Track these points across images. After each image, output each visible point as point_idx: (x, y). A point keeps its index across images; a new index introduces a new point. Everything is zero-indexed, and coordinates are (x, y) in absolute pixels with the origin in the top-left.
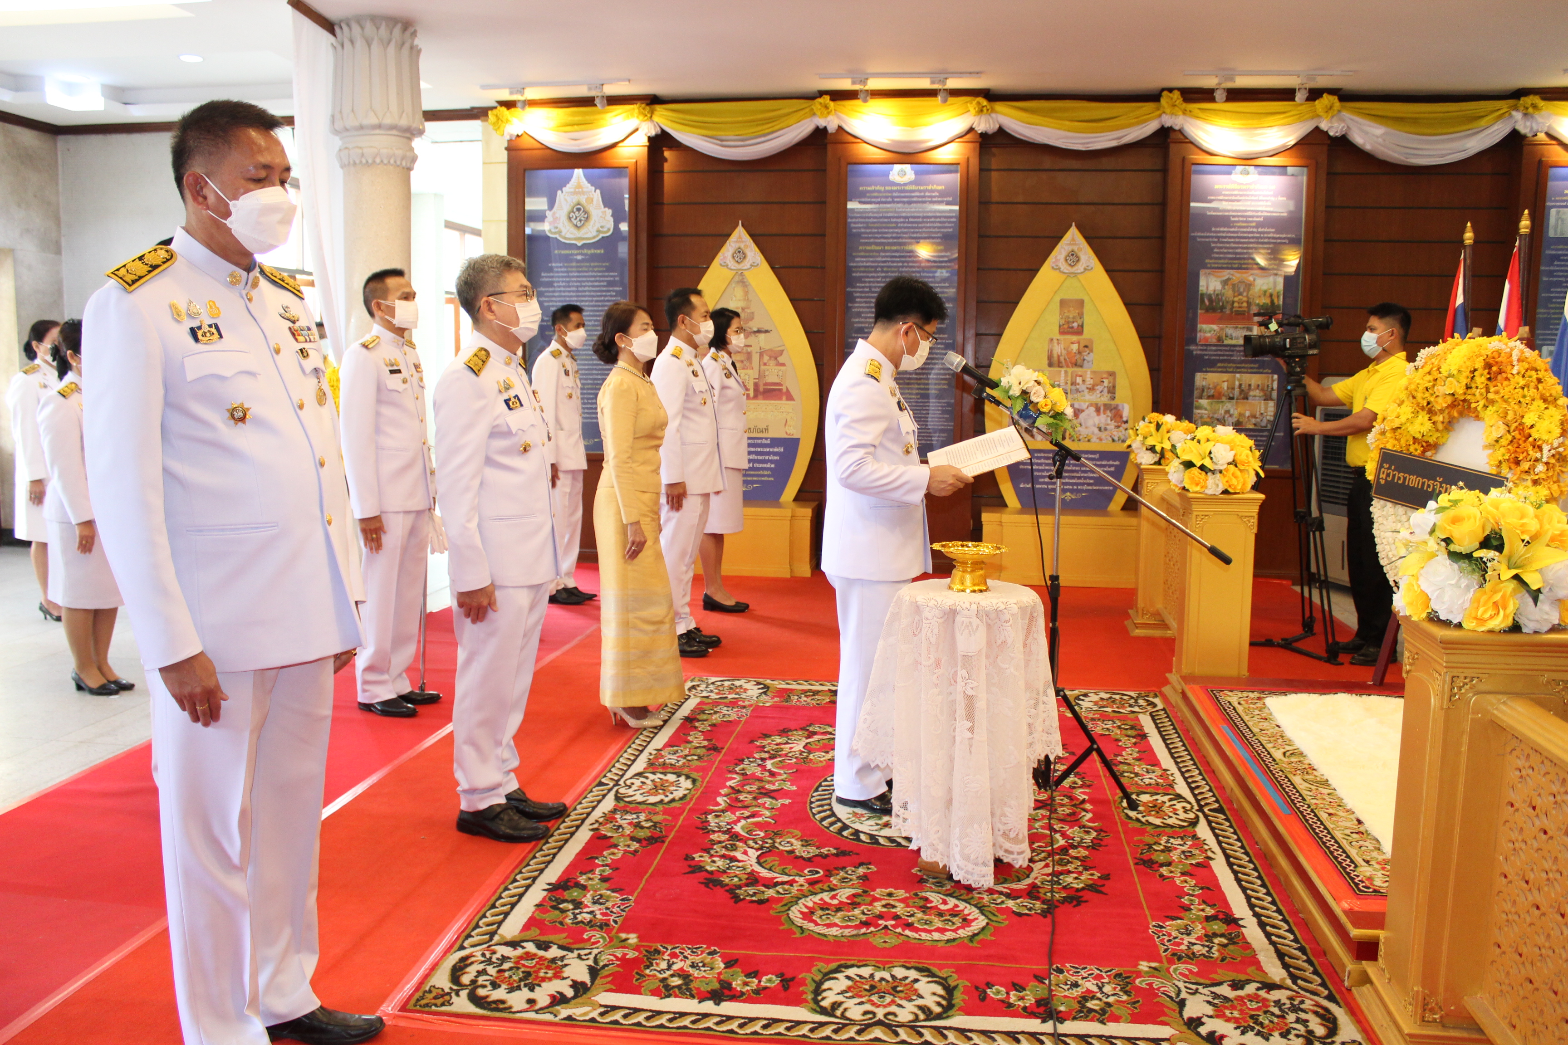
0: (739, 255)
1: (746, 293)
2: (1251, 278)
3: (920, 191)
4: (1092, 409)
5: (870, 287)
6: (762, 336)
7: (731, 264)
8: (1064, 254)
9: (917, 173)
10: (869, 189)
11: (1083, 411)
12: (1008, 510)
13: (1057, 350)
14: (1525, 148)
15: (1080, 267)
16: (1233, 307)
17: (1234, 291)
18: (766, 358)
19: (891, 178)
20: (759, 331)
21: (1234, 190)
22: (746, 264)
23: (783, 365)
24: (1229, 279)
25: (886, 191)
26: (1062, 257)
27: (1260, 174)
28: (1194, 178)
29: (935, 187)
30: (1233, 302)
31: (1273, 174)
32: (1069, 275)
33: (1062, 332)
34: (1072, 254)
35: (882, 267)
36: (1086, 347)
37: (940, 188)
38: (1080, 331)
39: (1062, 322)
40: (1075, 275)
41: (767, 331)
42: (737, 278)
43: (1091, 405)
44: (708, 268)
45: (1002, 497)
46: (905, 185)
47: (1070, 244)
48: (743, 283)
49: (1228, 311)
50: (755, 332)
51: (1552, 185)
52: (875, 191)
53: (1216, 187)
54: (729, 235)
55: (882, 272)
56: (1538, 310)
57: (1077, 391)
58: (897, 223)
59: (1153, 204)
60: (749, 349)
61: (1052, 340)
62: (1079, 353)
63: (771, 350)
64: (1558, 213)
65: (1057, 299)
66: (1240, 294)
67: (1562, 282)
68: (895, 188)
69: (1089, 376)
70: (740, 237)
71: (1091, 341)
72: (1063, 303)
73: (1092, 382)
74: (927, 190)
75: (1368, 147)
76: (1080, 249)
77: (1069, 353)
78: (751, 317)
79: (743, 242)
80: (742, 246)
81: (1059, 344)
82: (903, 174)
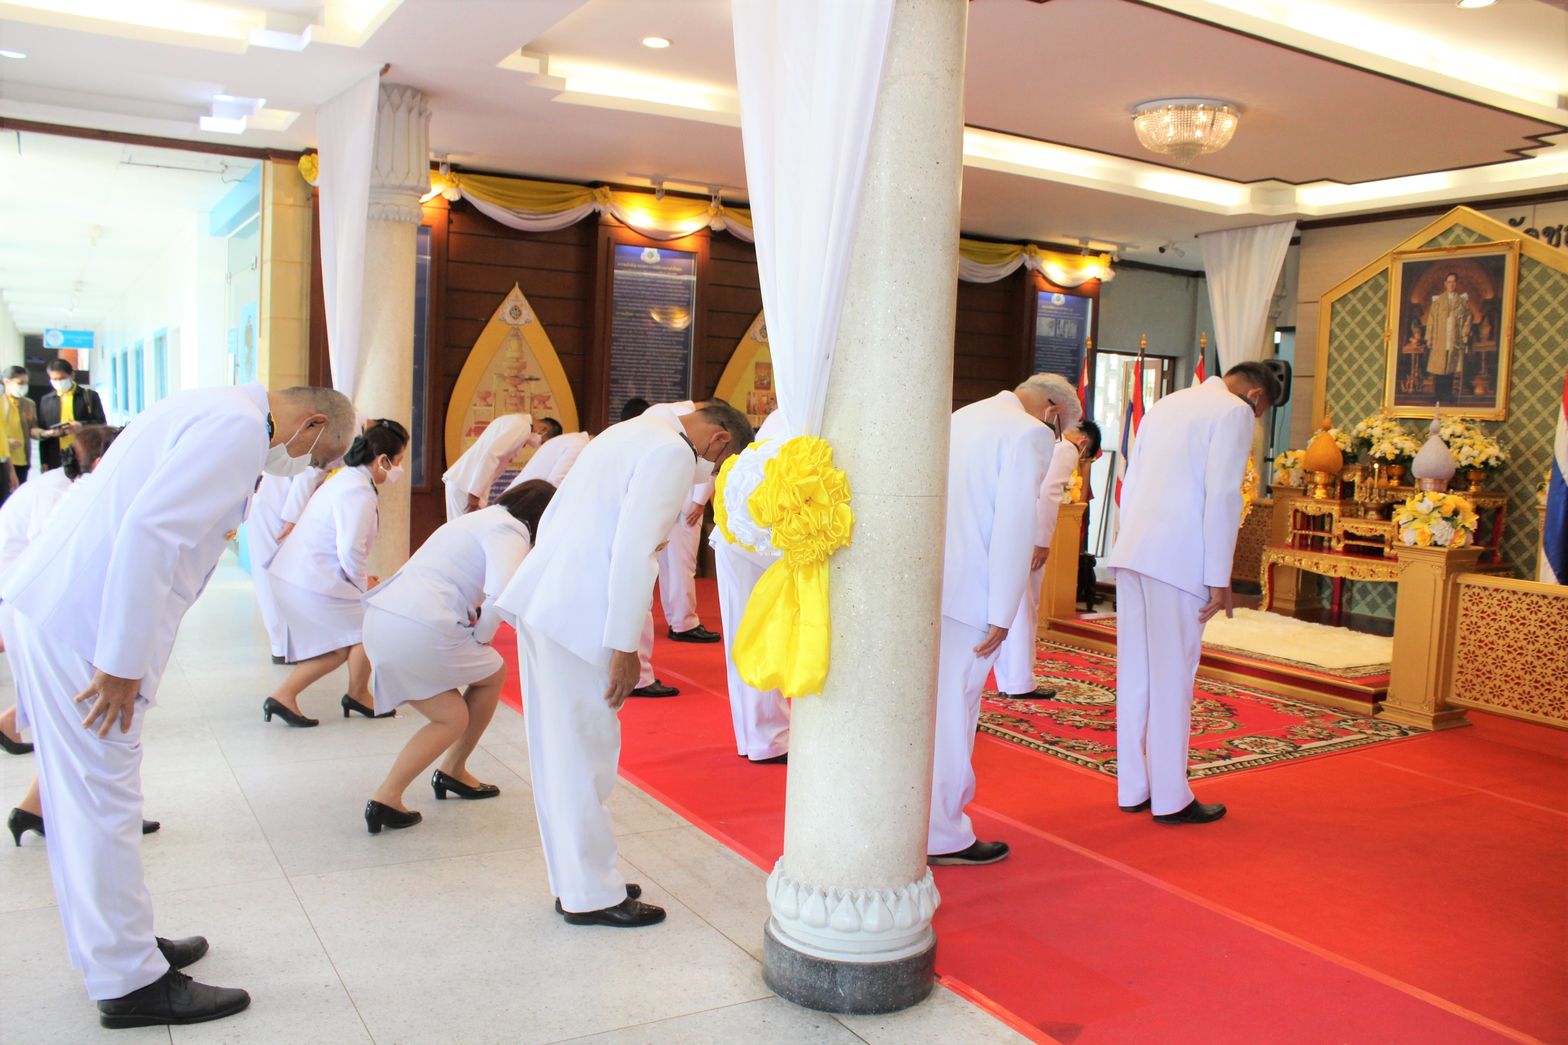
0: (516, 312)
1: (520, 345)
5: (624, 346)
6: (533, 383)
7: (509, 320)
8: (759, 328)
9: (662, 256)
13: (754, 401)
14: (1027, 278)
18: (536, 402)
19: (642, 258)
20: (531, 379)
22: (521, 321)
23: (550, 408)
26: (758, 330)
32: (761, 344)
33: (757, 387)
34: (764, 328)
35: (633, 330)
36: (772, 399)
37: (678, 270)
38: (768, 387)
39: (757, 379)
40: (766, 344)
41: (537, 379)
42: (513, 332)
44: (489, 321)
46: (652, 265)
47: (763, 321)
48: (518, 336)
50: (527, 380)
51: (1038, 302)
52: (628, 268)
54: (507, 294)
55: (633, 334)
58: (645, 295)
60: (522, 394)
61: (749, 393)
62: (768, 403)
63: (540, 396)
65: (753, 364)
68: (644, 266)
70: (516, 296)
71: (775, 395)
72: (757, 365)
74: (669, 271)
77: (761, 403)
78: (523, 367)
79: (519, 301)
80: (518, 304)
81: (754, 396)
82: (651, 255)
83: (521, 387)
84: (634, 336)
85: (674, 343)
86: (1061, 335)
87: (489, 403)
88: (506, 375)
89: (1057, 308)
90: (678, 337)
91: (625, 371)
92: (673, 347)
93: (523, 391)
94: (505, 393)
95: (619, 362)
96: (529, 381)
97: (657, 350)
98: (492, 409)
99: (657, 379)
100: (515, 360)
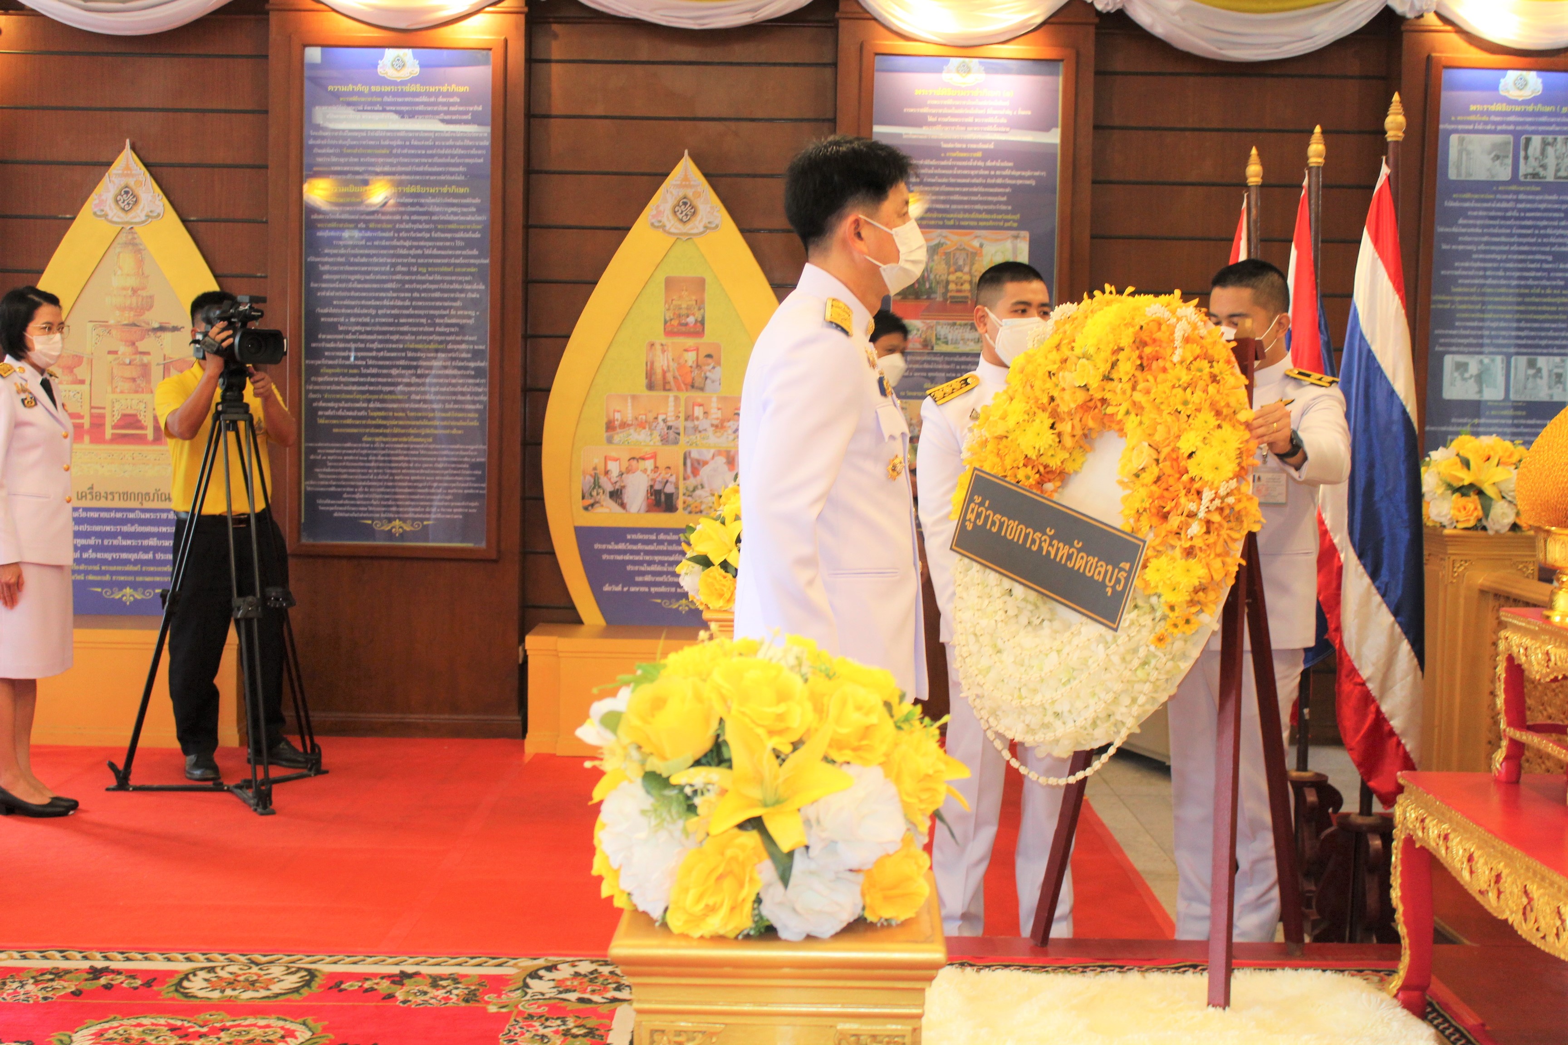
0: (127, 197)
1: (140, 263)
2: (976, 243)
3: (429, 94)
4: (721, 460)
6: (167, 336)
7: (114, 213)
8: (671, 202)
9: (423, 64)
10: (344, 89)
11: (705, 463)
12: (583, 629)
13: (662, 362)
14: (1406, 36)
15: (697, 225)
16: (947, 291)
17: (948, 263)
19: (380, 71)
20: (162, 329)
21: (945, 98)
22: (138, 214)
24: (939, 245)
25: (372, 94)
26: (667, 207)
27: (989, 70)
28: (878, 76)
29: (454, 88)
30: (948, 283)
31: (1007, 71)
32: (678, 237)
33: (669, 333)
34: (685, 202)
35: (366, 222)
36: (709, 356)
37: (462, 89)
38: (698, 330)
39: (669, 315)
40: (690, 237)
41: (175, 329)
42: (123, 238)
43: (719, 453)
44: (73, 219)
45: (573, 608)
46: (403, 83)
47: (680, 186)
48: (135, 246)
49: (939, 298)
50: (155, 330)
51: (1447, 97)
52: (353, 93)
53: (918, 92)
54: (109, 164)
55: (367, 229)
56: (1435, 297)
57: (696, 429)
58: (391, 147)
59: (816, 120)
60: (146, 359)
61: (652, 345)
64: (1461, 141)
65: (660, 278)
66: (959, 269)
67: (1471, 252)
68: (387, 89)
69: (714, 404)
70: (127, 167)
71: (718, 347)
72: (669, 283)
73: (719, 414)
74: (437, 94)
75: (1159, 30)
76: (698, 195)
77: (681, 367)
78: (148, 305)
79: (132, 176)
80: (131, 182)
81: (663, 351)
82: (400, 64)
83: (142, 346)
84: (369, 234)
85: (459, 243)
86: (1535, 175)
87: (80, 377)
88: (112, 322)
89: (1518, 109)
90: (466, 231)
91: (353, 307)
92: (458, 252)
93: (148, 353)
94: (111, 357)
95: (338, 290)
96: (159, 334)
97: (421, 261)
98: (85, 388)
99: (424, 321)
100: (130, 292)
